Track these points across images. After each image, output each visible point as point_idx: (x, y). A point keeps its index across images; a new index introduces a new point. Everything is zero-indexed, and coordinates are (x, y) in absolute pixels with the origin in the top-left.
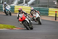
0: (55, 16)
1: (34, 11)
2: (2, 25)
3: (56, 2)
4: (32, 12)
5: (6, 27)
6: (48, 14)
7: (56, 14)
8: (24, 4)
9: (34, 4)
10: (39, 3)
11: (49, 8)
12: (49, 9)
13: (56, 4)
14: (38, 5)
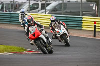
0: (93, 29)
1: (57, 23)
2: (2, 47)
3: (95, 6)
4: (53, 25)
5: (9, 49)
6: (82, 27)
7: (95, 26)
8: (39, 11)
9: (57, 11)
10: (65, 8)
11: (83, 16)
12: (83, 18)
13: (94, 9)
14: (65, 11)
